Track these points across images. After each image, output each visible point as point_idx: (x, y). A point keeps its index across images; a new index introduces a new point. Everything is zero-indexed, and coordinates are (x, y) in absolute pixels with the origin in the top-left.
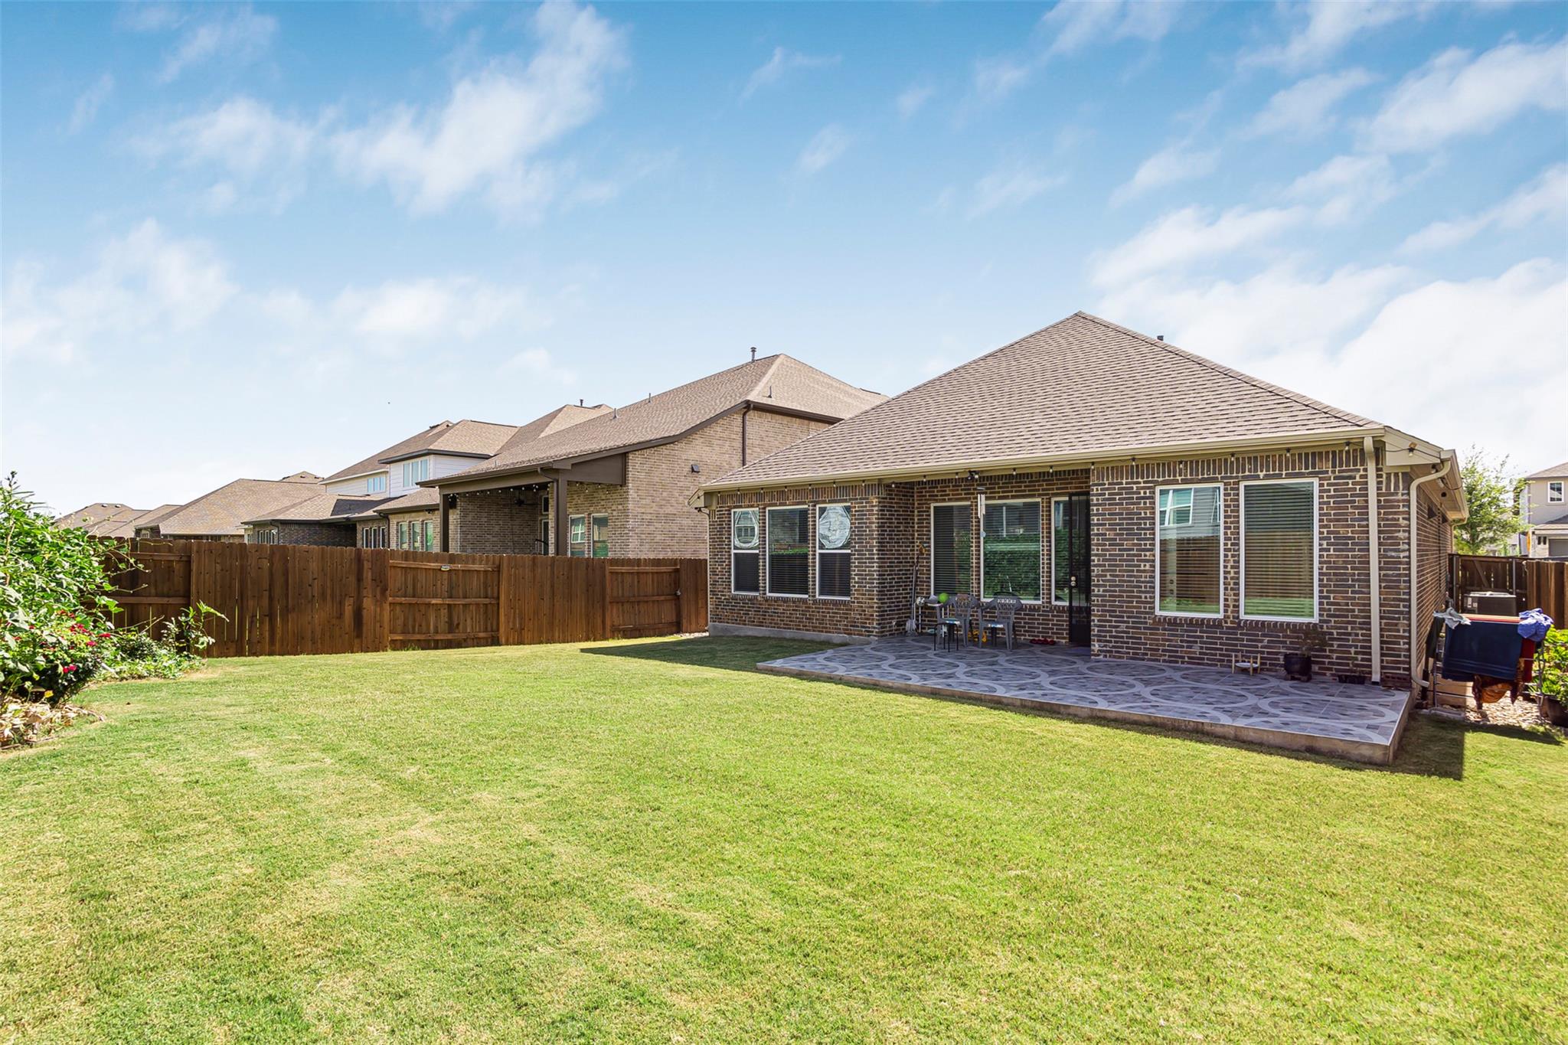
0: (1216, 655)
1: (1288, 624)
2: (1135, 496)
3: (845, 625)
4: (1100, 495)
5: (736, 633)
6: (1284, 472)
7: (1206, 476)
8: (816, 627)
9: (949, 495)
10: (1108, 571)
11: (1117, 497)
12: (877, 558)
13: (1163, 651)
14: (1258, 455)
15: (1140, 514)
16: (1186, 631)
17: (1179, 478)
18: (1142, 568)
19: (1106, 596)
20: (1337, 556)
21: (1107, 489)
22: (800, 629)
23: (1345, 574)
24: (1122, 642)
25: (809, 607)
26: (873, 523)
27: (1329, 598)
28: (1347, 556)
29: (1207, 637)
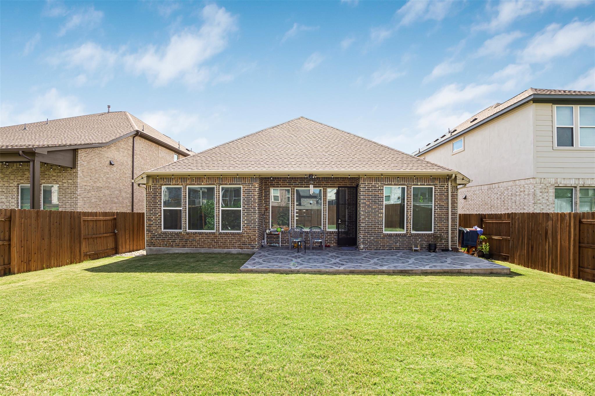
0: (404, 246)
1: (426, 234)
2: (377, 189)
3: (239, 244)
4: (364, 188)
5: (167, 252)
6: (426, 184)
7: (402, 183)
8: (221, 246)
9: (280, 184)
10: (367, 217)
11: (371, 189)
12: (258, 212)
13: (387, 246)
14: (418, 177)
15: (379, 196)
16: (395, 238)
17: (393, 183)
18: (379, 216)
19: (366, 227)
20: (440, 211)
21: (367, 186)
22: (210, 248)
23: (442, 217)
24: (372, 244)
25: (217, 237)
26: (255, 195)
27: (437, 225)
28: (442, 211)
29: (402, 240)
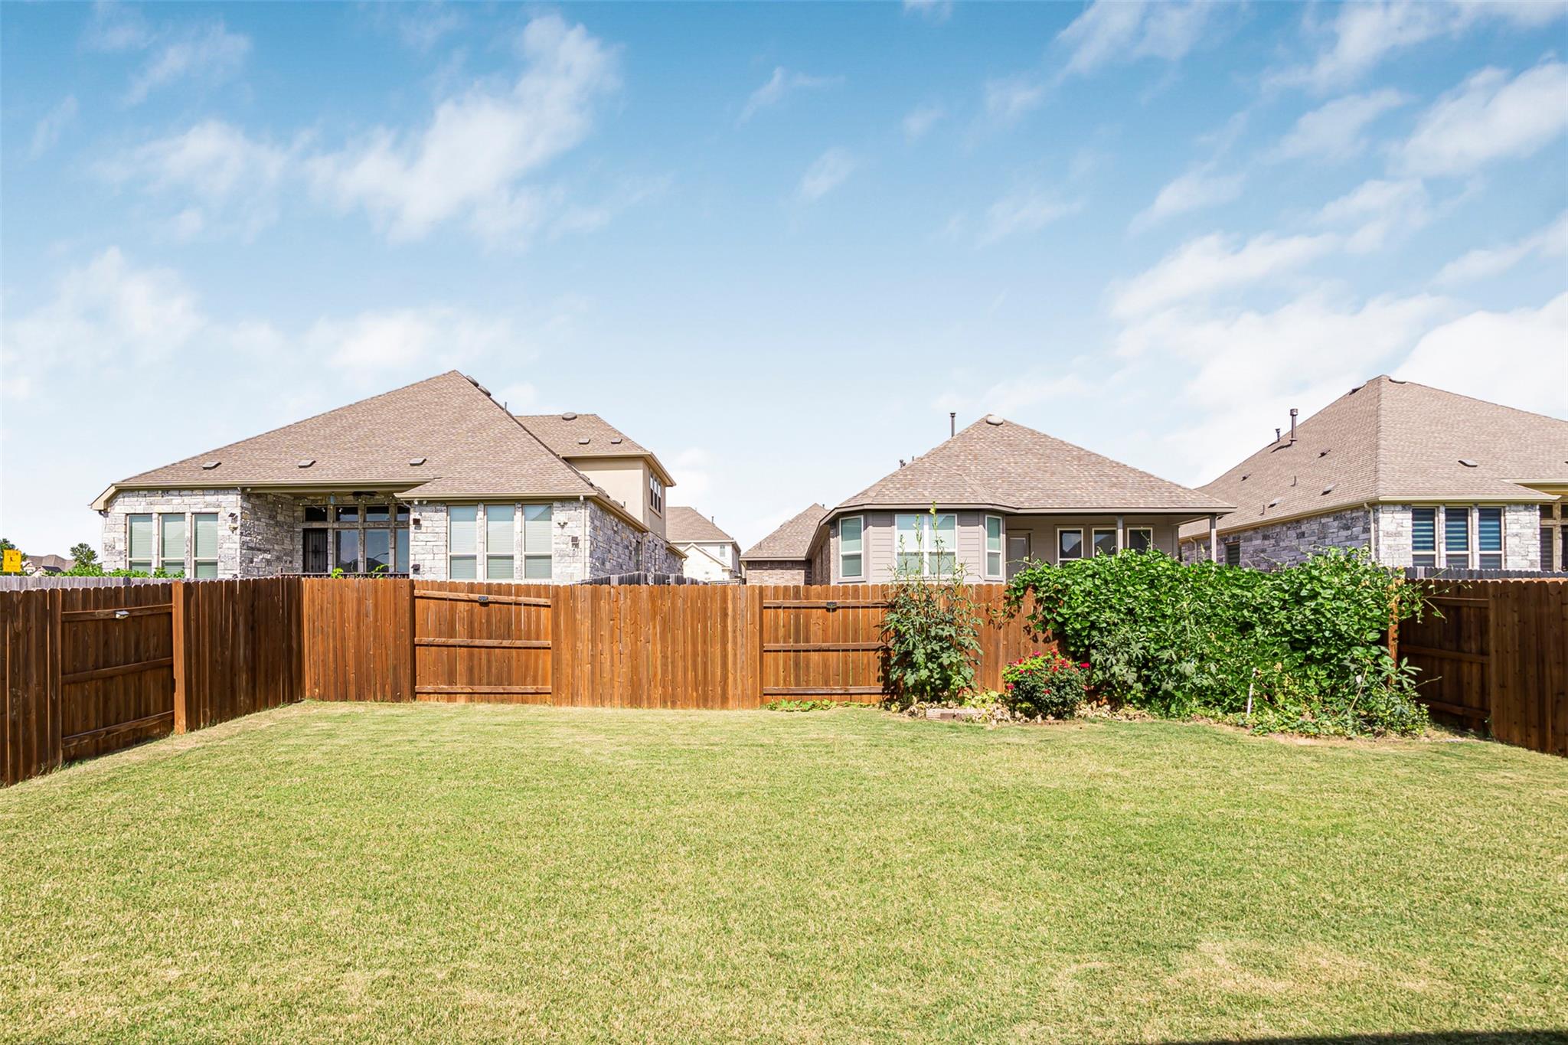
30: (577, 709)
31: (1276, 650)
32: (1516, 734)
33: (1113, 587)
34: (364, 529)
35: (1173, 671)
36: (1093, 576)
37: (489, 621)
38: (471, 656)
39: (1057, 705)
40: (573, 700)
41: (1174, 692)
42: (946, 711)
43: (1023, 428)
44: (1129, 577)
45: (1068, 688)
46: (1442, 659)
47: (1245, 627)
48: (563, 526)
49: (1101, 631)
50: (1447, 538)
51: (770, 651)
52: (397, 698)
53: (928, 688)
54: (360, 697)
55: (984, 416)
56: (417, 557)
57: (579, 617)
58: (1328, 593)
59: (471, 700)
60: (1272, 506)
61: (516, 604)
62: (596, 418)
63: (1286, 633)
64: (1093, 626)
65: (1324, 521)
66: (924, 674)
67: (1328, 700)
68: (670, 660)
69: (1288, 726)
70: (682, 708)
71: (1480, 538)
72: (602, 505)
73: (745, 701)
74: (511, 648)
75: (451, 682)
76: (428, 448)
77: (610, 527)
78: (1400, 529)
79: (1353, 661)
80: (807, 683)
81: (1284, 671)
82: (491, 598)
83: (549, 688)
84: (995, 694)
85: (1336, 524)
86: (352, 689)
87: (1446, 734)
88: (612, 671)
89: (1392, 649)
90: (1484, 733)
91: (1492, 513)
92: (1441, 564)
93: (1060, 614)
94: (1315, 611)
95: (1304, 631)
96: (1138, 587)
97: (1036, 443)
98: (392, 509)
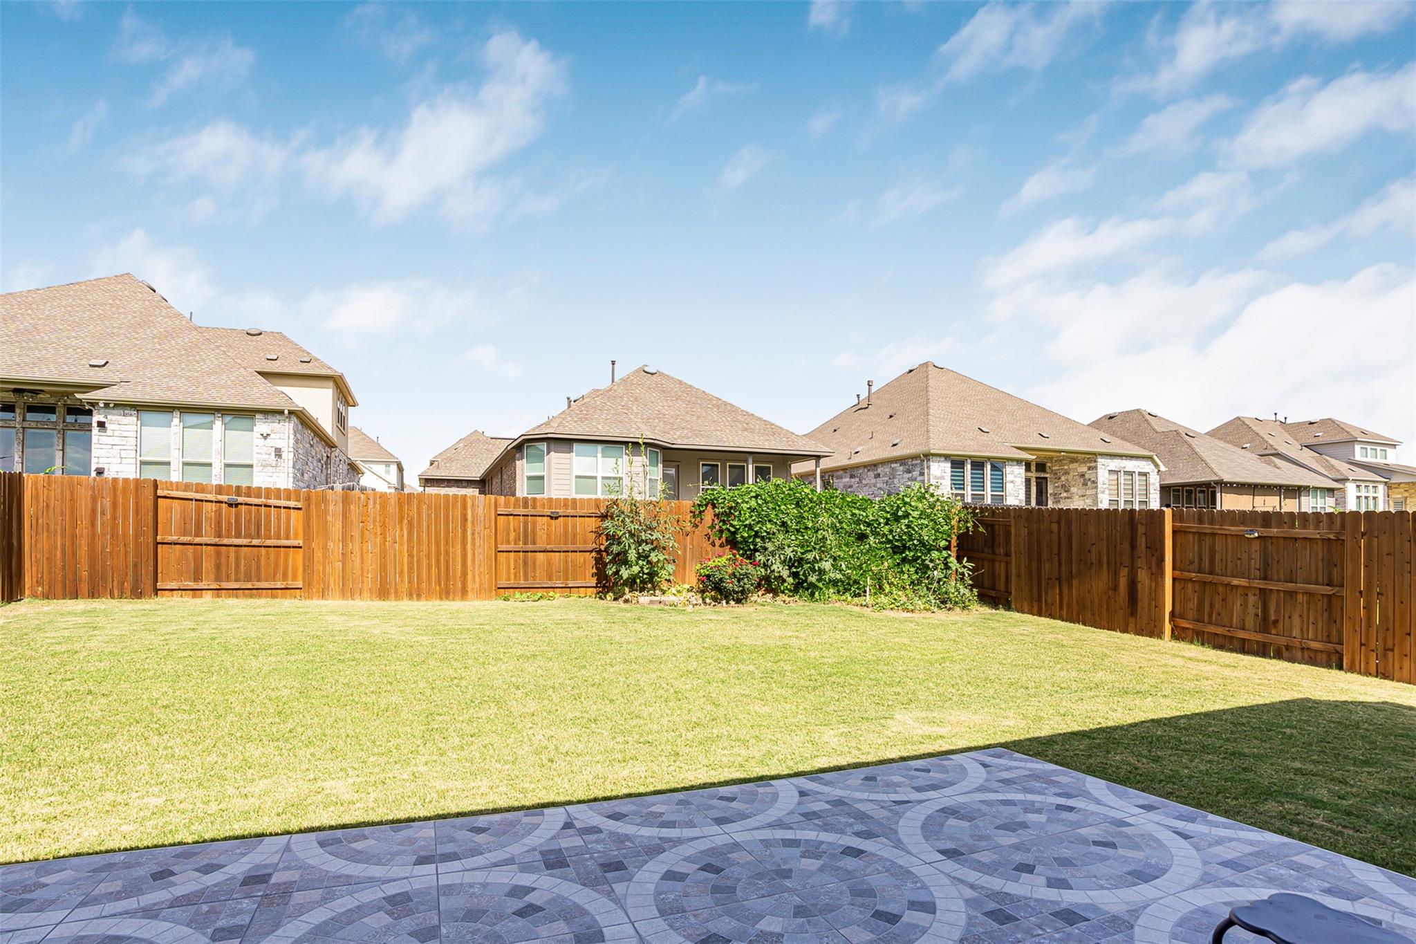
30: (330, 602)
31: (884, 553)
32: (1026, 606)
33: (771, 506)
34: (23, 428)
35: (817, 568)
36: (756, 497)
37: (238, 522)
38: (218, 555)
39: (737, 592)
40: (323, 594)
41: (816, 583)
42: (653, 598)
43: (672, 378)
44: (782, 499)
45: (746, 580)
46: (983, 560)
47: (862, 537)
48: (265, 437)
49: (763, 538)
50: (972, 482)
51: (503, 551)
52: (137, 594)
53: (638, 581)
54: (93, 595)
55: (640, 365)
56: (101, 460)
57: (330, 519)
58: (916, 514)
59: (219, 596)
60: (857, 453)
61: (266, 506)
62: (283, 337)
63: (889, 541)
64: (756, 535)
65: (893, 465)
66: (636, 569)
67: (916, 588)
68: (415, 558)
69: (895, 605)
70: (427, 600)
71: (992, 483)
72: (302, 419)
73: (482, 593)
74: (261, 546)
75: (197, 578)
76: (109, 351)
77: (307, 440)
78: (943, 474)
79: (931, 561)
80: (534, 578)
81: (889, 568)
82: (240, 499)
83: (300, 584)
84: (687, 586)
85: (901, 468)
86: (84, 587)
87: (987, 608)
88: (362, 568)
89: (953, 552)
90: (1008, 607)
91: (998, 465)
92: (969, 499)
93: (732, 525)
94: (908, 526)
95: (901, 540)
96: (789, 506)
97: (683, 392)
98: (60, 410)
